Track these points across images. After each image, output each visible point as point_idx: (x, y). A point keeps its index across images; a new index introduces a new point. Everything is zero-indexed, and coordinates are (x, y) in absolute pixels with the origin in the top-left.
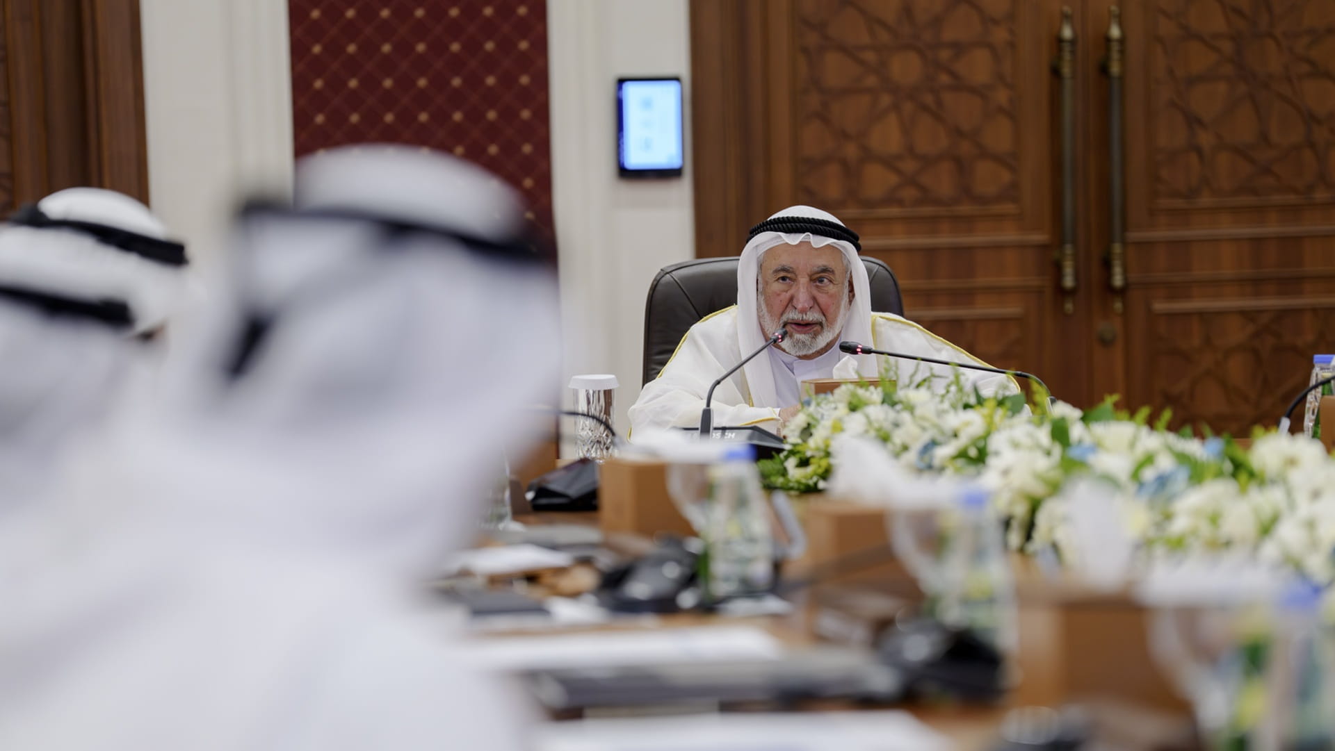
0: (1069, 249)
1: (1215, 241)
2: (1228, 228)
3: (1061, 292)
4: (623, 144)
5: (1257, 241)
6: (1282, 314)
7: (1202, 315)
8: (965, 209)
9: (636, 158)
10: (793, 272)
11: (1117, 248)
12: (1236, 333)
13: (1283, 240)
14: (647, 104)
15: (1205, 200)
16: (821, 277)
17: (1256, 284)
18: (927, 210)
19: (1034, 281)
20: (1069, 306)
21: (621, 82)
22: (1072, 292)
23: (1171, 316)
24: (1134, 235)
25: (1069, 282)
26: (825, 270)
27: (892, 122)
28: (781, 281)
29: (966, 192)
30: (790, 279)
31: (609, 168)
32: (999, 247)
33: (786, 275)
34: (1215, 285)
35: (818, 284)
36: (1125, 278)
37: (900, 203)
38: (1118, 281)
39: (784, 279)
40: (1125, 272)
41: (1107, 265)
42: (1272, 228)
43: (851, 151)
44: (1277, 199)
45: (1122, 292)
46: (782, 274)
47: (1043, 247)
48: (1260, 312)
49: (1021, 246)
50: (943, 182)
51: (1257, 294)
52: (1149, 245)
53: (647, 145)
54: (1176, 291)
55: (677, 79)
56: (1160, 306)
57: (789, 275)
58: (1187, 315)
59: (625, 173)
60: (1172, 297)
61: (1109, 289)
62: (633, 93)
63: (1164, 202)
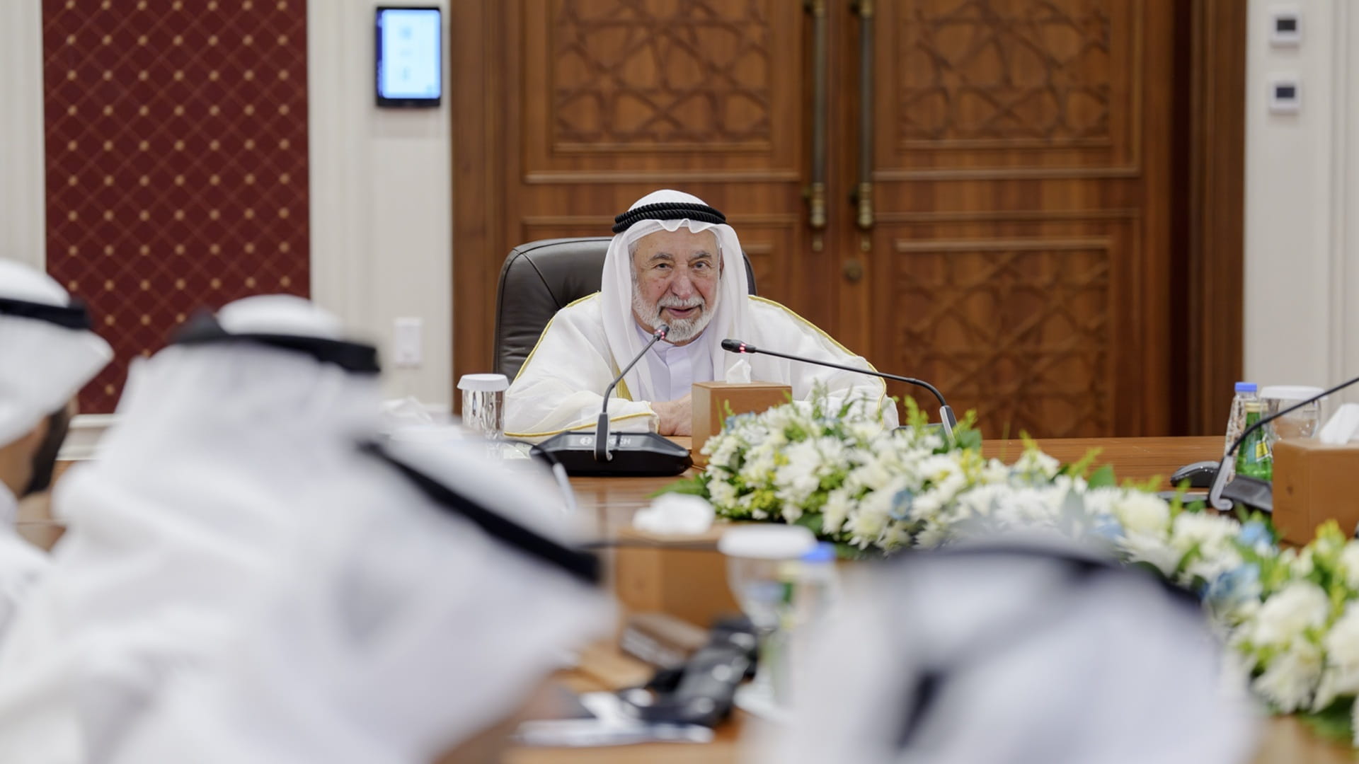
0: (819, 187)
1: (958, 181)
2: (972, 170)
3: (810, 230)
4: (382, 72)
5: (999, 182)
6: (1022, 255)
7: (945, 255)
8: (718, 144)
9: (394, 88)
10: (672, 259)
11: (866, 188)
12: (977, 273)
13: (1024, 182)
14: (406, 33)
15: (949, 142)
16: (699, 262)
17: (997, 225)
18: (681, 145)
19: (784, 218)
20: (818, 244)
21: (380, 10)
22: (821, 230)
23: (916, 255)
24: (882, 174)
25: (818, 220)
26: (703, 256)
27: (647, 57)
28: (659, 268)
29: (719, 128)
30: (668, 265)
31: (367, 97)
32: (750, 183)
33: (664, 262)
34: (957, 225)
35: (696, 268)
36: (873, 216)
37: (654, 137)
38: (866, 220)
39: (662, 266)
40: (874, 209)
41: (855, 202)
42: (1014, 170)
43: (606, 84)
44: (1019, 141)
45: (869, 231)
46: (661, 261)
47: (793, 184)
48: (1001, 252)
49: (771, 183)
50: (696, 116)
51: (998, 235)
52: (896, 183)
53: (406, 75)
54: (920, 230)
55: (437, 9)
56: (905, 245)
57: (667, 262)
58: (930, 254)
59: (384, 103)
60: (916, 236)
61: (856, 227)
62: (392, 21)
63: (910, 143)
